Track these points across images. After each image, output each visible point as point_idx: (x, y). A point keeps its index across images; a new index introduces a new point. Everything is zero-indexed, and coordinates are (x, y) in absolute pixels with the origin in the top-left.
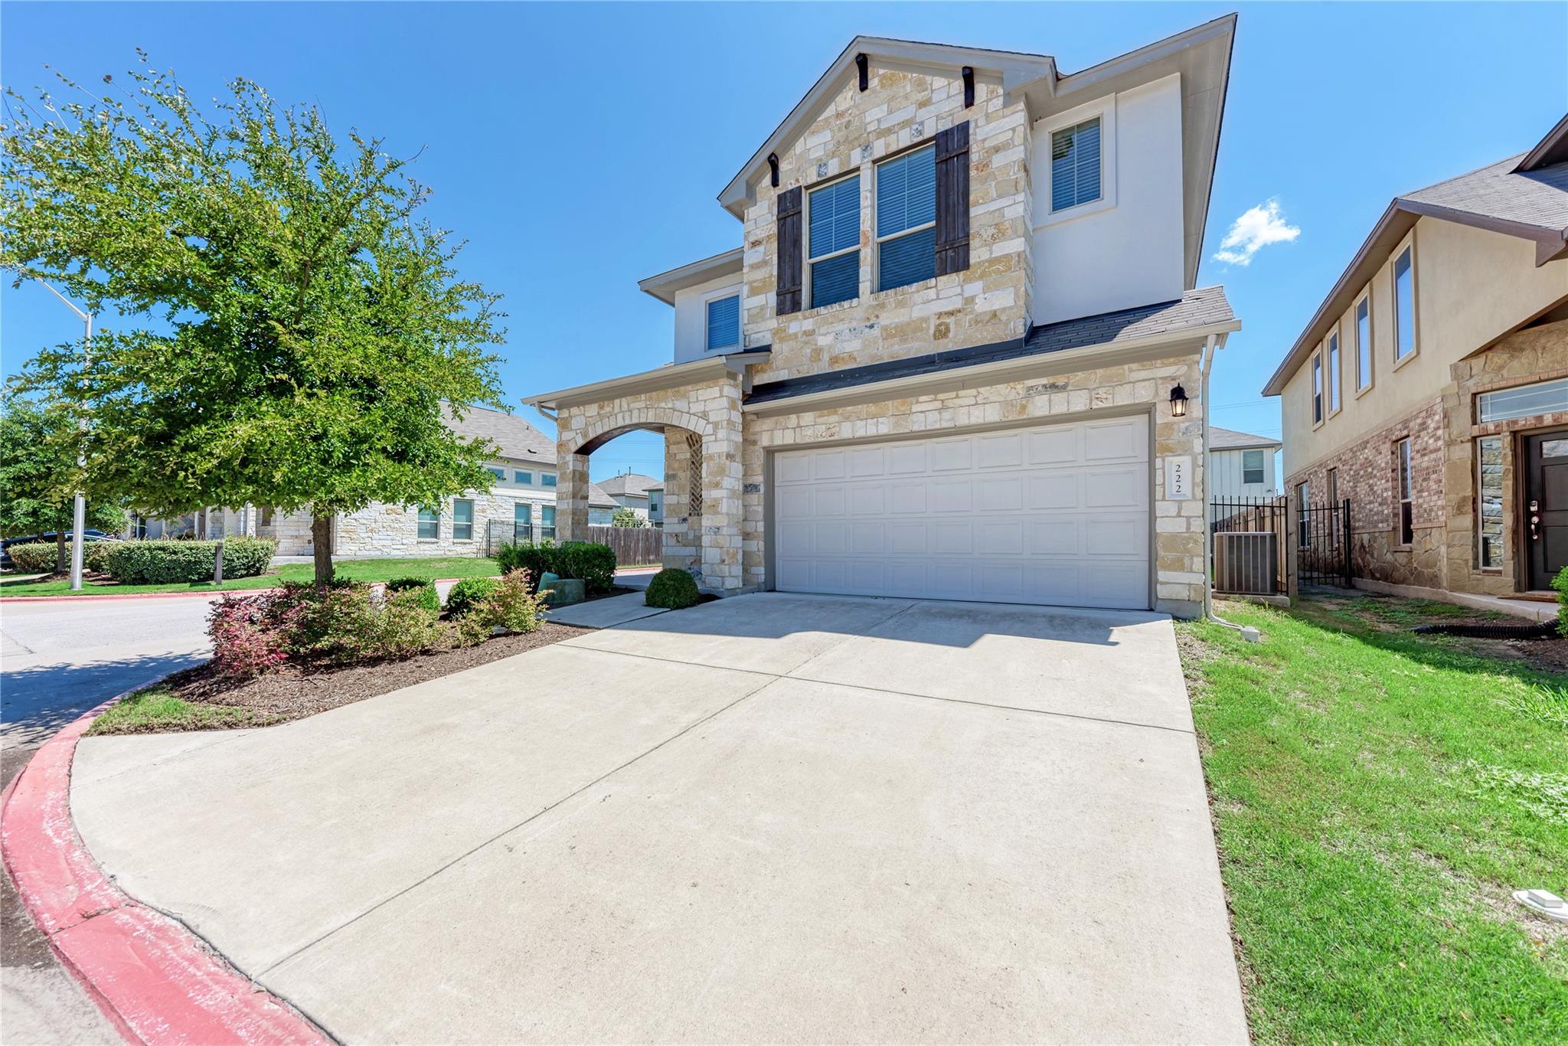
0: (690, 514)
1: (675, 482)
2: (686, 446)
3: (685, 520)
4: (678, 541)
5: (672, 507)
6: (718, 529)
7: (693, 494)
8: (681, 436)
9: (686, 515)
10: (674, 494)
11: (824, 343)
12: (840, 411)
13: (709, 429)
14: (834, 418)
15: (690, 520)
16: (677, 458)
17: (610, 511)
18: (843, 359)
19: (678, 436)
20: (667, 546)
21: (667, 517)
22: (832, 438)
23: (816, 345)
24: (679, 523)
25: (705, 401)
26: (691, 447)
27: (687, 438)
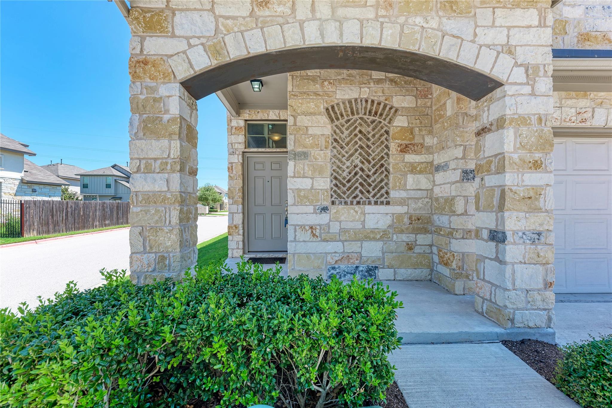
0: (333, 203)
1: (307, 162)
2: (324, 119)
3: (325, 209)
4: (314, 235)
5: (302, 194)
6: (539, 234)
7: (336, 178)
8: (316, 106)
9: (327, 203)
10: (304, 177)
11: (570, 16)
12: (593, 95)
13: (519, 75)
14: (583, 103)
15: (333, 209)
16: (310, 132)
17: (58, 188)
18: (596, 37)
19: (312, 105)
20: (295, 240)
21: (294, 205)
22: (583, 125)
23: (561, 15)
24: (315, 212)
25: (509, 28)
26: (332, 121)
27: (327, 109)
